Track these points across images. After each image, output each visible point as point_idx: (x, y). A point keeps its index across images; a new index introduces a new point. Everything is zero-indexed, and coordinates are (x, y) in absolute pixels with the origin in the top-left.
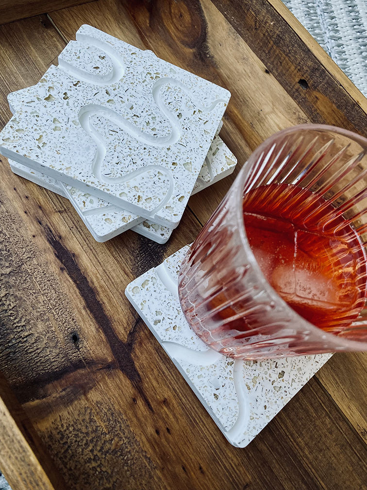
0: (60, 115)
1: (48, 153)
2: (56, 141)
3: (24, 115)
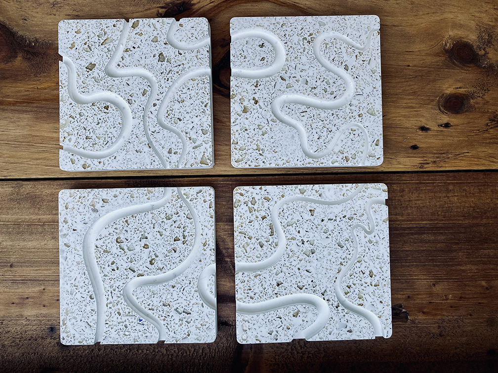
0: (260, 120)
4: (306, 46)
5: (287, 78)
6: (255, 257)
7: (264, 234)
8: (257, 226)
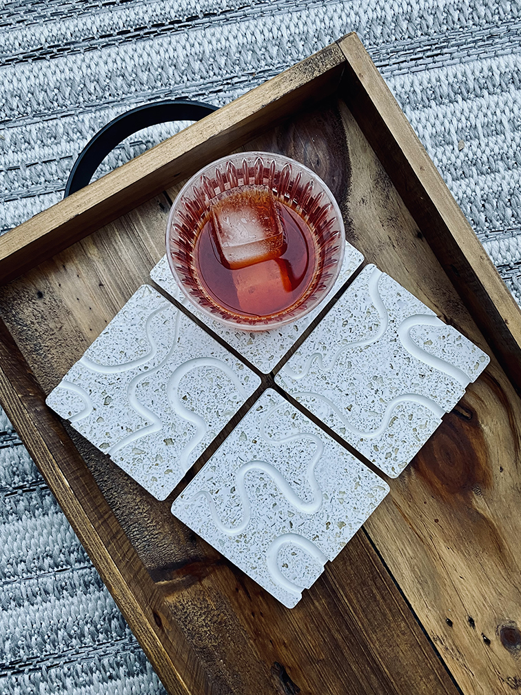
0: (337, 506)
1: (354, 471)
2: (345, 481)
3: (365, 511)
4: (251, 535)
5: (288, 522)
6: (424, 412)
7: (402, 424)
8: (402, 434)
